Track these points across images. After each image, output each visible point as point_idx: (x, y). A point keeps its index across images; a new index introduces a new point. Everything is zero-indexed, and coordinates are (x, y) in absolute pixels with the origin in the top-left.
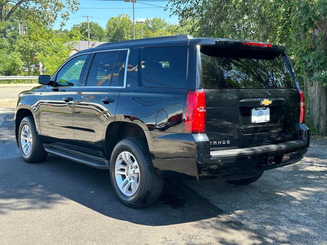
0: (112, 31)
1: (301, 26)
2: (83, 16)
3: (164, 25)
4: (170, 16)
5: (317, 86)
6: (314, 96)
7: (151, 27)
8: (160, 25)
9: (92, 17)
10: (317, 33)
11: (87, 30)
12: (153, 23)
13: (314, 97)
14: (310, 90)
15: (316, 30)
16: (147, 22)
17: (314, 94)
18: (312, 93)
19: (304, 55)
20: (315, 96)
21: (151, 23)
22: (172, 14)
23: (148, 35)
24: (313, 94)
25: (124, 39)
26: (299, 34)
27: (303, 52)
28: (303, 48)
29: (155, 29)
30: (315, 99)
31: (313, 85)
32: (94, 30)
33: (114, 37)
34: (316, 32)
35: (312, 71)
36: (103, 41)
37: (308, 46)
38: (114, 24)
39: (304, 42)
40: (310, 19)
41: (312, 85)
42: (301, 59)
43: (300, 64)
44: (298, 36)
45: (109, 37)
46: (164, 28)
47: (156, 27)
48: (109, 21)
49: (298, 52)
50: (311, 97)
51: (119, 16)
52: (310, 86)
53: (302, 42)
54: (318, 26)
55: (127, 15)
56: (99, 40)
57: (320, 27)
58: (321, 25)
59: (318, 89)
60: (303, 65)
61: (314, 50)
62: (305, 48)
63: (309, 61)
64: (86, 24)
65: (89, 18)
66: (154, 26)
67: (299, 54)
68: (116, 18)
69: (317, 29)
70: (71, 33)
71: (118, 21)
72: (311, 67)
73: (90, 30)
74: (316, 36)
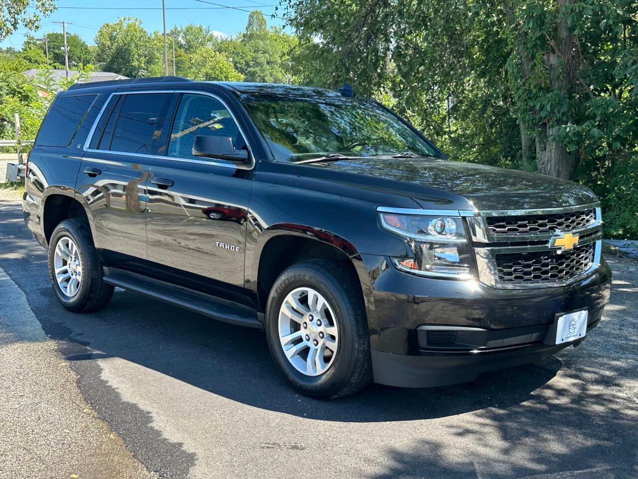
0: (107, 50)
1: (527, 48)
3: (209, 41)
5: (553, 151)
6: (549, 167)
10: (553, 60)
12: (186, 35)
13: (549, 169)
14: (541, 158)
15: (551, 55)
17: (549, 165)
18: (546, 163)
19: (531, 98)
20: (551, 168)
21: (182, 34)
24: (547, 165)
26: (522, 61)
27: (530, 91)
28: (532, 86)
29: (190, 47)
30: (551, 172)
31: (547, 149)
32: (72, 48)
33: (112, 61)
34: (552, 58)
35: (545, 125)
37: (541, 83)
39: (534, 76)
40: (543, 36)
41: (545, 149)
42: (527, 104)
43: (523, 113)
44: (519, 66)
46: (209, 46)
49: (521, 93)
50: (543, 169)
52: (542, 150)
53: (529, 76)
54: (556, 48)
57: (559, 50)
58: (561, 47)
59: (555, 155)
60: (529, 115)
61: (548, 90)
62: (535, 87)
63: (542, 108)
67: (522, 96)
69: (554, 53)
71: (118, 31)
72: (545, 118)
74: (551, 65)
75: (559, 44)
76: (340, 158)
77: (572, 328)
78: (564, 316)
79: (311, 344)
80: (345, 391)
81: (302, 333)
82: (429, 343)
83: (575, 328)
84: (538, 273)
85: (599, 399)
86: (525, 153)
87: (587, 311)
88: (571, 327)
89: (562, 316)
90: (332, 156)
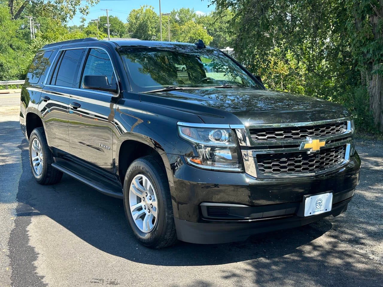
0: (134, 25)
1: (358, 13)
2: (101, 10)
3: (193, 17)
4: (209, 6)
5: (377, 80)
6: (374, 90)
7: (178, 19)
8: (188, 17)
9: (111, 10)
10: (376, 20)
11: (106, 25)
12: (180, 15)
13: (374, 92)
14: (369, 85)
15: (375, 17)
16: (173, 14)
17: (374, 89)
18: (372, 88)
19: (362, 46)
20: (375, 92)
21: (177, 14)
22: (211, 5)
23: (175, 28)
24: (373, 90)
25: (148, 34)
26: (356, 22)
27: (361, 42)
28: (361, 37)
29: (182, 21)
30: (375, 94)
31: (373, 79)
32: (114, 25)
33: (137, 32)
34: (375, 19)
35: (371, 63)
36: (124, 38)
37: (367, 36)
38: (136, 17)
39: (362, 31)
40: (368, 5)
41: (372, 79)
42: (359, 50)
43: (357, 55)
44: (354, 25)
45: (131, 32)
46: (193, 20)
47: (183, 19)
48: (130, 14)
49: (355, 43)
50: (370, 92)
51: (142, 7)
52: (370, 80)
53: (360, 32)
54: (377, 13)
55: (151, 7)
56: (119, 36)
57: (380, 13)
58: (381, 12)
59: (378, 83)
60: (361, 57)
61: (373, 40)
62: (363, 38)
63: (368, 52)
64: (105, 18)
65: (108, 11)
66: (181, 18)
67: (356, 44)
68: (139, 10)
69: (376, 16)
70: (88, 30)
71: (140, 14)
72: (370, 58)
73: (110, 25)
74: (375, 24)
75: (379, 10)
76: (176, 88)
77: (319, 205)
78: (311, 197)
79: (147, 211)
80: (163, 244)
81: (142, 204)
82: (209, 214)
83: (321, 205)
84: (292, 167)
85: (342, 254)
86: (363, 82)
87: (332, 193)
88: (317, 205)
89: (309, 197)
90: (171, 88)
